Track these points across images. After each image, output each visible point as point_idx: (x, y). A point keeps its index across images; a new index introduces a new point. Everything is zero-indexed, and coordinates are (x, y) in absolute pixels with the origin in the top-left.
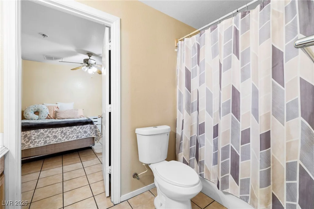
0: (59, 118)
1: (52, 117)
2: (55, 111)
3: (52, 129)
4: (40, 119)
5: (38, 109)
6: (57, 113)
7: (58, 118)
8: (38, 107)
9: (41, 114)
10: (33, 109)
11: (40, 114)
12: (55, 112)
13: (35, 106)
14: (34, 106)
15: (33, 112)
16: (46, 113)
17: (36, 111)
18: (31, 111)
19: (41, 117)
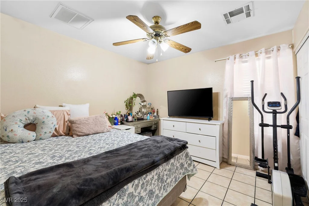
0: (81, 134)
1: (61, 132)
2: (66, 119)
3: (144, 176)
4: (41, 139)
5: (35, 119)
6: (73, 125)
7: (78, 133)
8: (34, 115)
9: (42, 128)
10: (24, 119)
11: (38, 128)
12: (67, 121)
13: (28, 112)
14: (26, 113)
15: (22, 125)
16: (52, 126)
17: (29, 122)
18: (19, 123)
19: (43, 134)
